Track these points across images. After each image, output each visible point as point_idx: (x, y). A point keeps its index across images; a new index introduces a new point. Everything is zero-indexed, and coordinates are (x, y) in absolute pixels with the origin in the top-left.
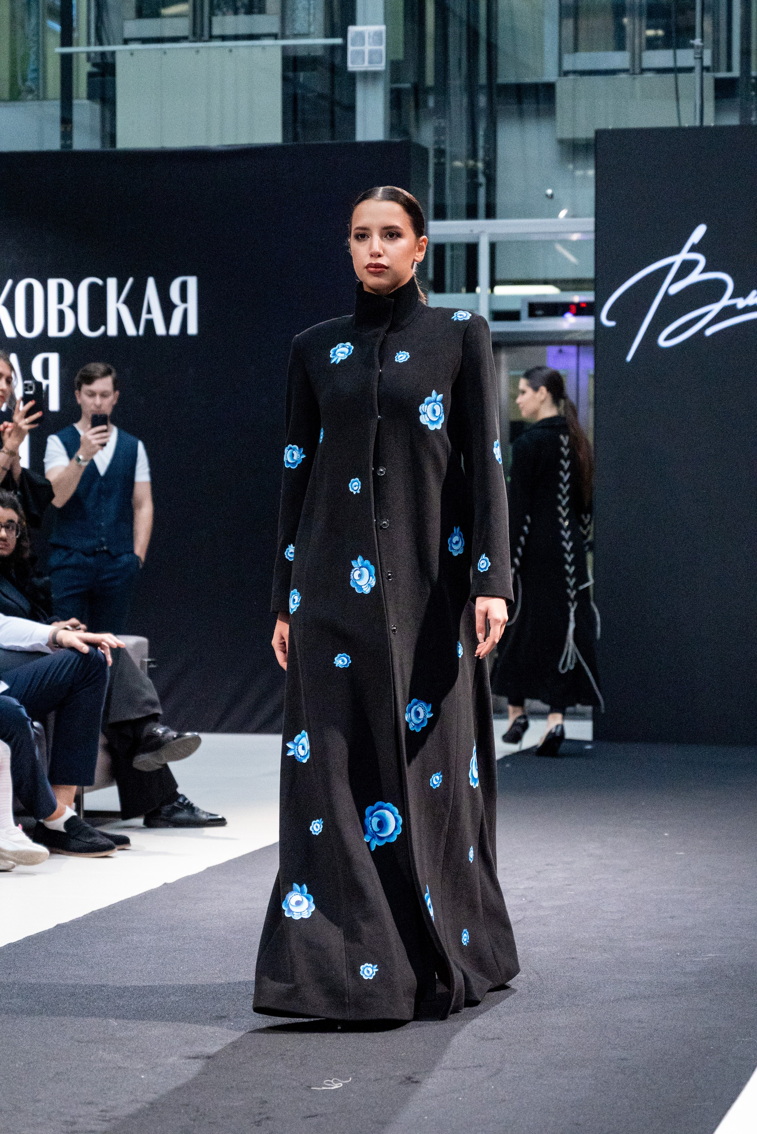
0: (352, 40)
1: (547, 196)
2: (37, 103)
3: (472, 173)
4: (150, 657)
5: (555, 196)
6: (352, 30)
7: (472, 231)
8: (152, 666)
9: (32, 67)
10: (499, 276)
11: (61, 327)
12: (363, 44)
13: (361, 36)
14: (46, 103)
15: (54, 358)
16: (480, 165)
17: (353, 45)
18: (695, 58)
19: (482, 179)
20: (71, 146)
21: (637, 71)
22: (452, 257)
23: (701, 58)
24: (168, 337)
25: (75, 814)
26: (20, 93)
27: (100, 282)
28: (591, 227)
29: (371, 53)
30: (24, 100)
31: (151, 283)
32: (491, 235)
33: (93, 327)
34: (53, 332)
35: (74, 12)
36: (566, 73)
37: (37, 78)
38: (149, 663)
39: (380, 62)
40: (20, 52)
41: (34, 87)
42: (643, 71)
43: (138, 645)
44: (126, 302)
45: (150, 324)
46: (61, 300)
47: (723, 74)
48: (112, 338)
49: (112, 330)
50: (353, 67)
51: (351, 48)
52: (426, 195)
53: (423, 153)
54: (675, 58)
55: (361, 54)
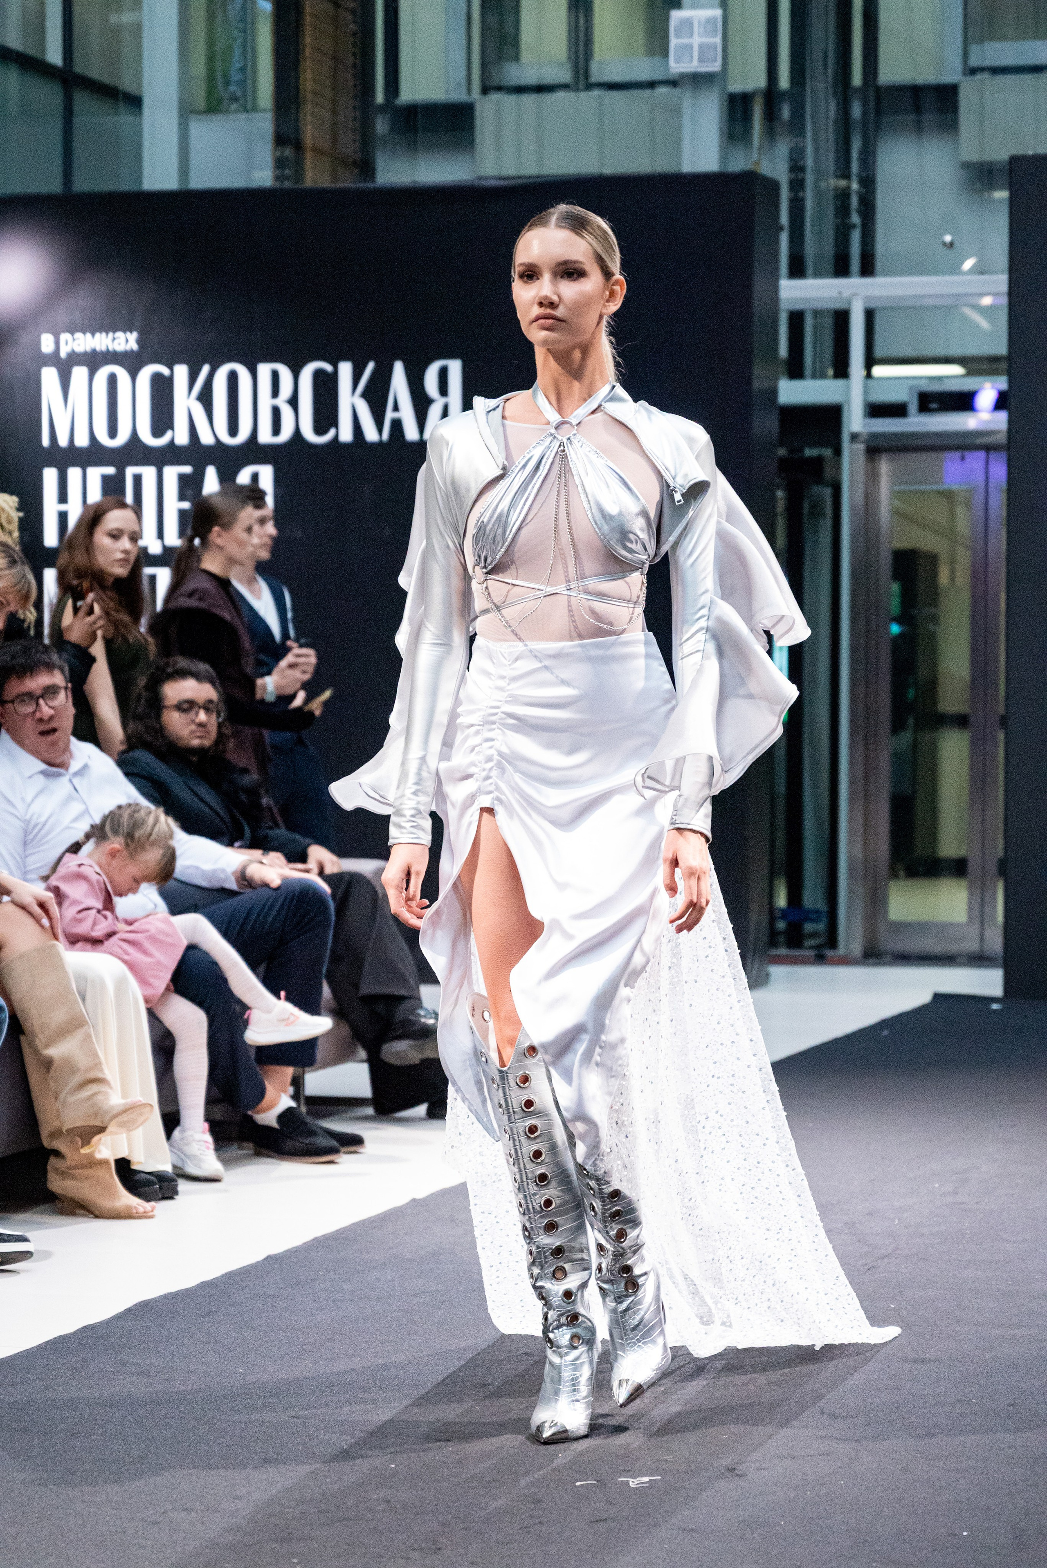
0: (677, 28)
1: (944, 244)
2: (243, 116)
3: (843, 210)
5: (956, 243)
6: (676, 16)
7: (840, 293)
9: (237, 65)
10: (879, 353)
11: (276, 429)
12: (691, 36)
13: (688, 24)
14: (255, 115)
15: (266, 472)
16: (854, 201)
17: (678, 36)
19: (855, 219)
22: (815, 327)
25: (293, 1104)
26: (220, 101)
27: (328, 368)
28: (1004, 287)
29: (701, 47)
30: (227, 112)
31: (399, 370)
32: (867, 298)
33: (319, 429)
34: (265, 437)
36: (973, 71)
37: (243, 83)
39: (714, 60)
40: (221, 44)
41: (239, 94)
44: (365, 395)
45: (397, 425)
46: (275, 393)
48: (346, 446)
49: (346, 435)
50: (677, 66)
51: (674, 42)
52: (777, 242)
53: (773, 186)
55: (687, 48)
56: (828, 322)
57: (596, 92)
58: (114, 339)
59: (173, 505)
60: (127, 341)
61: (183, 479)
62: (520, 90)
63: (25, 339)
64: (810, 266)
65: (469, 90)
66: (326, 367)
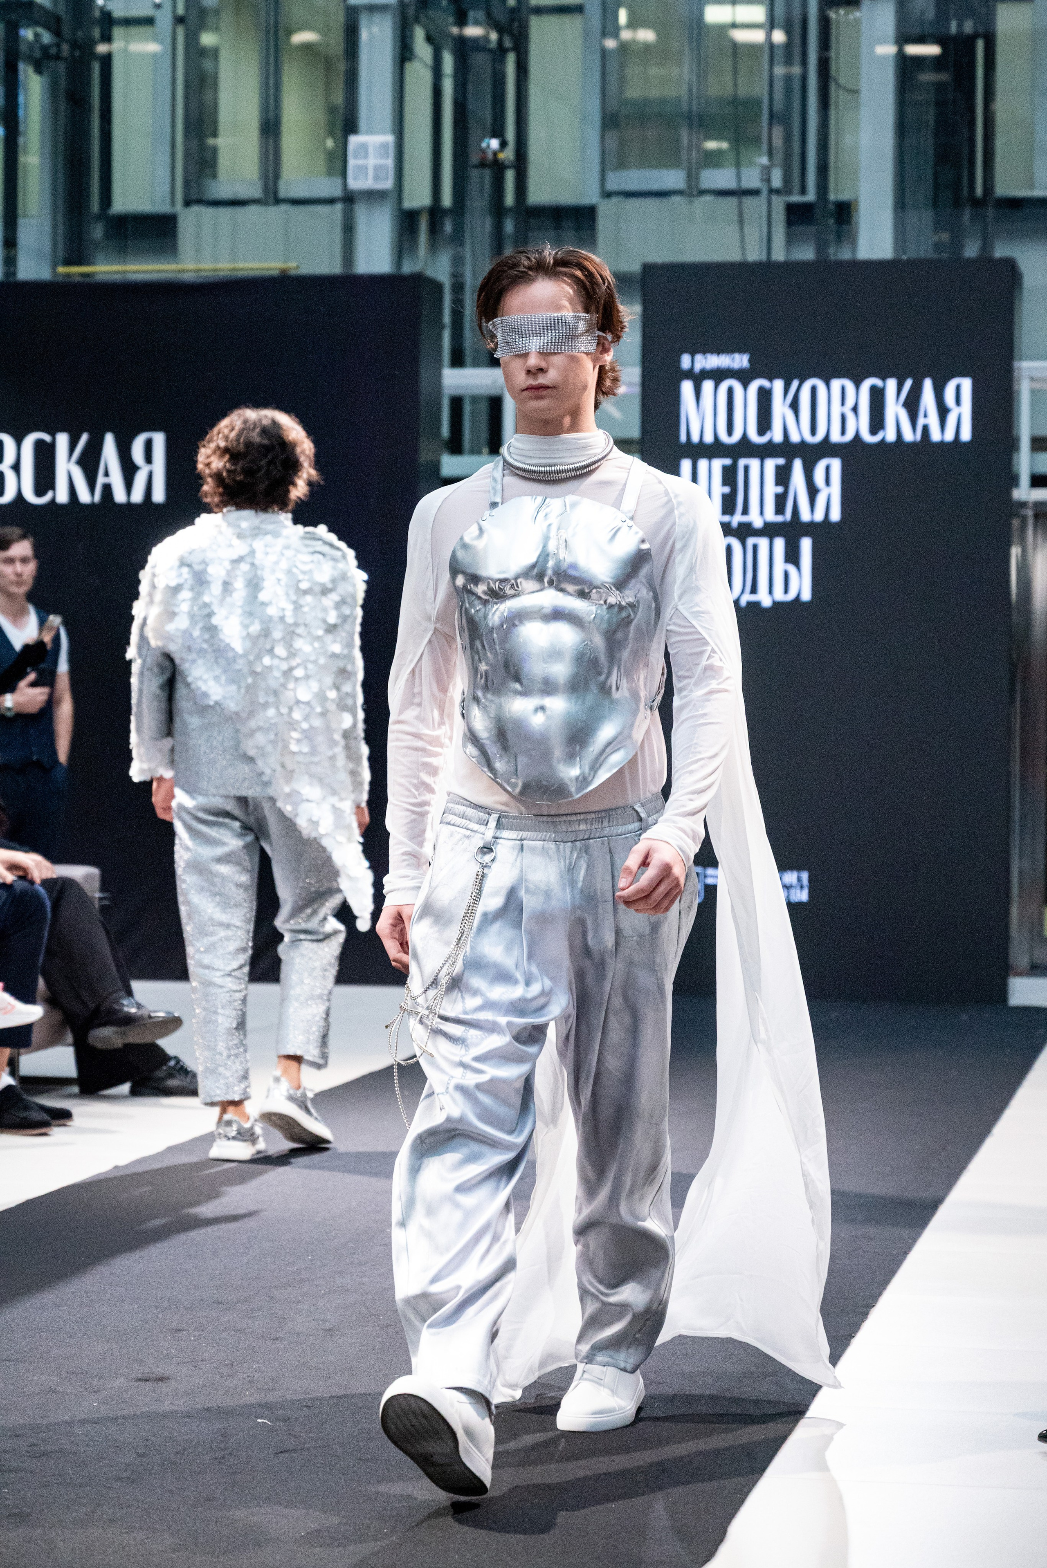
0: (355, 151)
4: (102, 890)
6: (354, 140)
7: (492, 381)
8: (105, 902)
11: (2, 491)
12: (366, 156)
13: (364, 147)
17: (355, 157)
18: (762, 180)
20: (14, 274)
21: (694, 192)
22: (473, 412)
23: (769, 181)
24: (129, 506)
25: (11, 1081)
28: (638, 379)
29: (377, 168)
31: (109, 440)
33: (39, 492)
35: (21, 113)
36: (609, 195)
38: (101, 899)
39: (387, 179)
42: (703, 192)
43: (87, 877)
44: (80, 462)
45: (107, 489)
47: (796, 198)
48: (62, 506)
49: (62, 496)
50: (354, 184)
51: (352, 162)
52: (440, 338)
53: (437, 287)
54: (739, 177)
55: (363, 169)
56: (484, 407)
57: (284, 207)
62: (217, 203)
64: (468, 359)
65: (173, 203)
66: (47, 438)
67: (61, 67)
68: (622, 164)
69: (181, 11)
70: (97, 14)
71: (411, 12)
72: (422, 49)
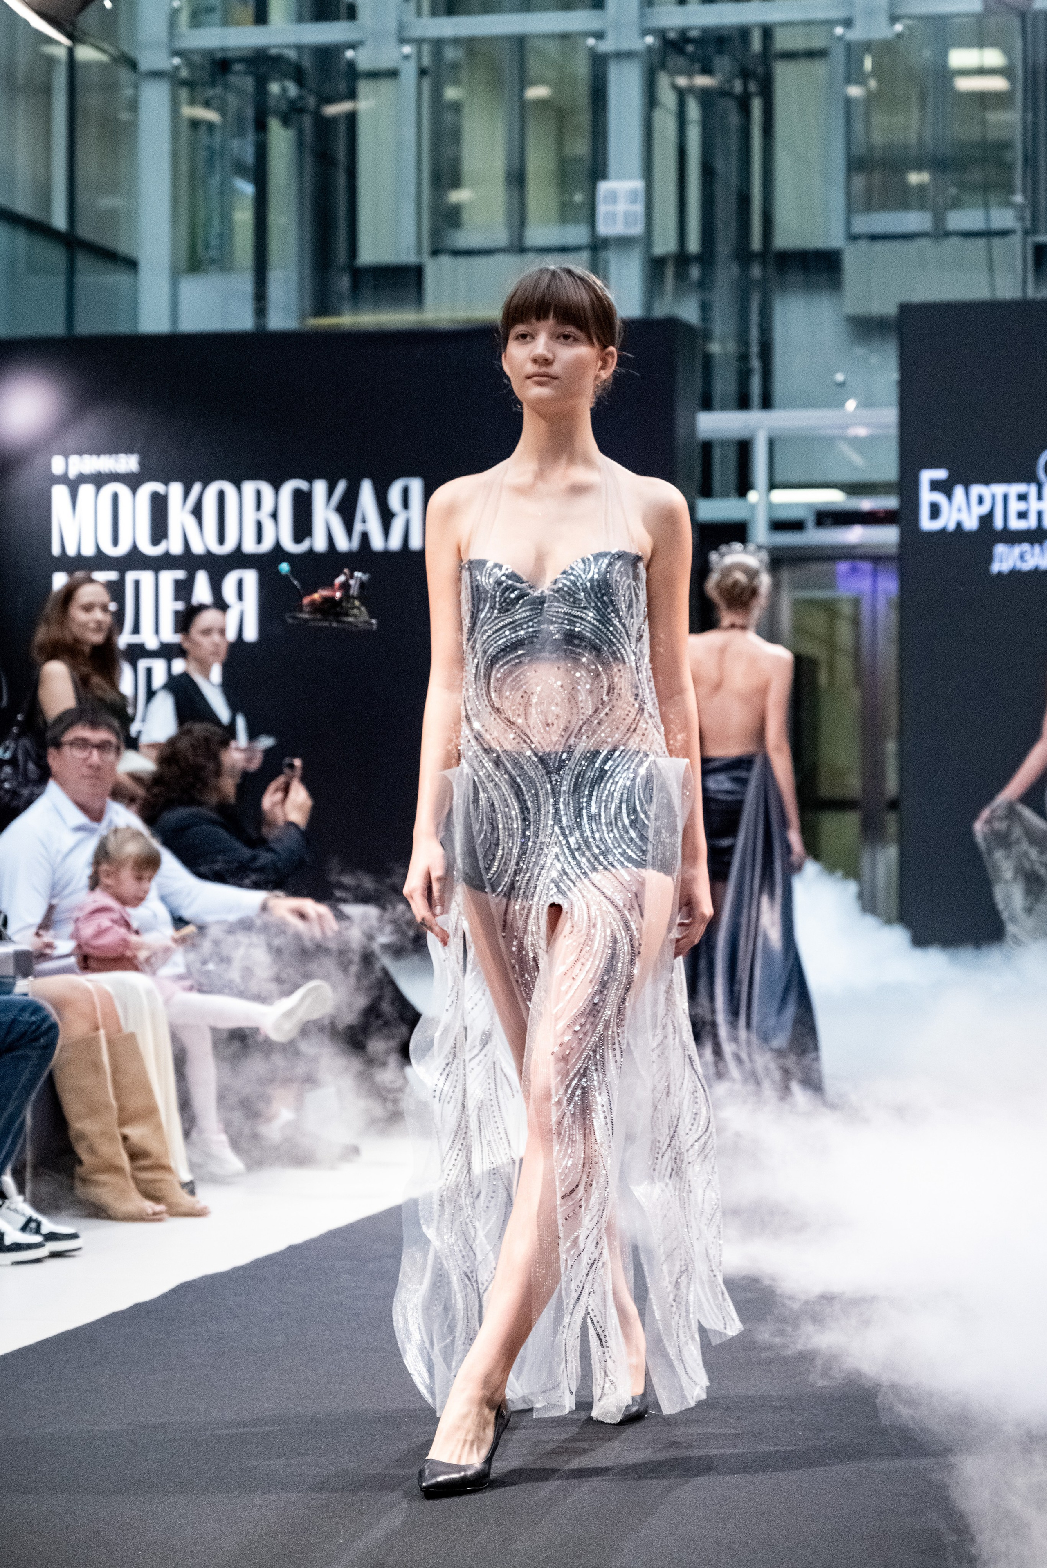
0: (604, 198)
1: (836, 383)
2: (222, 275)
3: (744, 358)
5: (845, 383)
6: (603, 187)
7: (743, 424)
9: (216, 232)
10: (779, 478)
11: (259, 539)
12: (616, 203)
13: (614, 193)
14: (234, 275)
15: (250, 577)
16: (755, 349)
17: (605, 204)
18: (1015, 218)
19: (756, 363)
20: (264, 327)
21: (941, 234)
22: (723, 457)
23: (1023, 219)
24: (387, 553)
26: (200, 262)
27: (305, 486)
29: (627, 214)
30: (206, 271)
31: (367, 486)
32: (771, 429)
33: (297, 540)
34: (250, 547)
36: (855, 238)
37: (222, 246)
39: (635, 223)
40: (202, 215)
41: (218, 256)
42: (947, 234)
44: (338, 509)
45: (365, 537)
46: (259, 507)
48: (320, 554)
50: (604, 229)
51: (602, 209)
52: (694, 383)
53: (689, 329)
54: (988, 218)
55: (613, 216)
56: (733, 451)
57: (530, 256)
58: (116, 461)
59: (170, 606)
60: (127, 463)
61: (178, 584)
62: (463, 253)
63: (38, 461)
64: (717, 403)
65: (419, 252)
66: (303, 485)
67: (307, 121)
68: (869, 206)
69: (426, 61)
70: (343, 66)
71: (656, 59)
72: (667, 98)
